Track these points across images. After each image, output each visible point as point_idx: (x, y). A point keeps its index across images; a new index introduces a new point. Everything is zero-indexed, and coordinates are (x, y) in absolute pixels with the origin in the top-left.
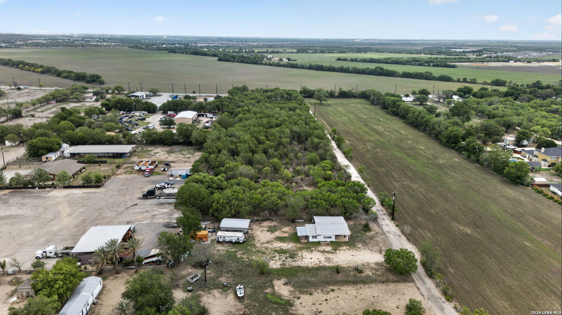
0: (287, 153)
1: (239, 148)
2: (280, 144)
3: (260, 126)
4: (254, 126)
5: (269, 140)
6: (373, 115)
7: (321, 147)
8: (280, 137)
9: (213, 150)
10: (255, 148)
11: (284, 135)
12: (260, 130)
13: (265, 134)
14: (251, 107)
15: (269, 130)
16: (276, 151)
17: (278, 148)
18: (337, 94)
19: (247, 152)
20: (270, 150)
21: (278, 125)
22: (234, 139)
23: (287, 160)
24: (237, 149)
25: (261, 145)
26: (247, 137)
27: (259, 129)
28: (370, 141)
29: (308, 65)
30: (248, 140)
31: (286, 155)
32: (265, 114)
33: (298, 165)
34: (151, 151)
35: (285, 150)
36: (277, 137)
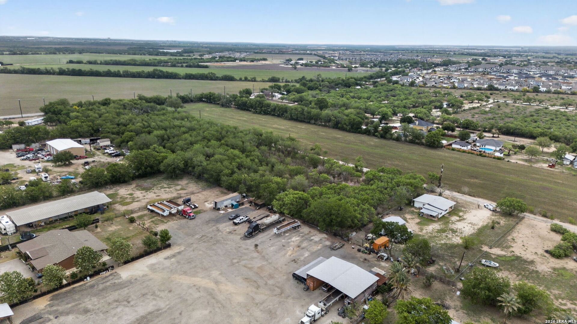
29: (58, 70)
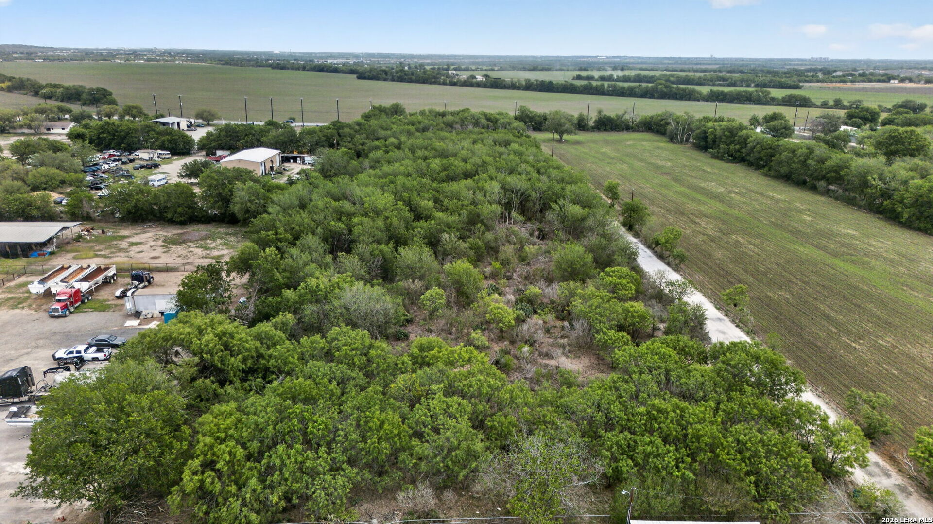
0: (493, 245)
1: (357, 230)
2: (474, 220)
3: (424, 175)
4: (408, 175)
5: (445, 210)
6: (684, 161)
7: (591, 229)
8: (474, 203)
9: (276, 234)
10: (402, 231)
11: (485, 196)
12: (423, 186)
13: (433, 196)
14: (403, 138)
15: (445, 184)
16: (462, 238)
17: (470, 231)
18: (591, 123)
19: (379, 243)
20: (445, 236)
21: (467, 175)
22: (347, 206)
23: (497, 265)
24: (350, 231)
25: (422, 223)
26: (384, 200)
27: (420, 183)
28: (705, 216)
30: (385, 209)
31: (493, 250)
32: (436, 150)
33: (528, 279)
34: (123, 238)
35: (489, 236)
36: (466, 202)
